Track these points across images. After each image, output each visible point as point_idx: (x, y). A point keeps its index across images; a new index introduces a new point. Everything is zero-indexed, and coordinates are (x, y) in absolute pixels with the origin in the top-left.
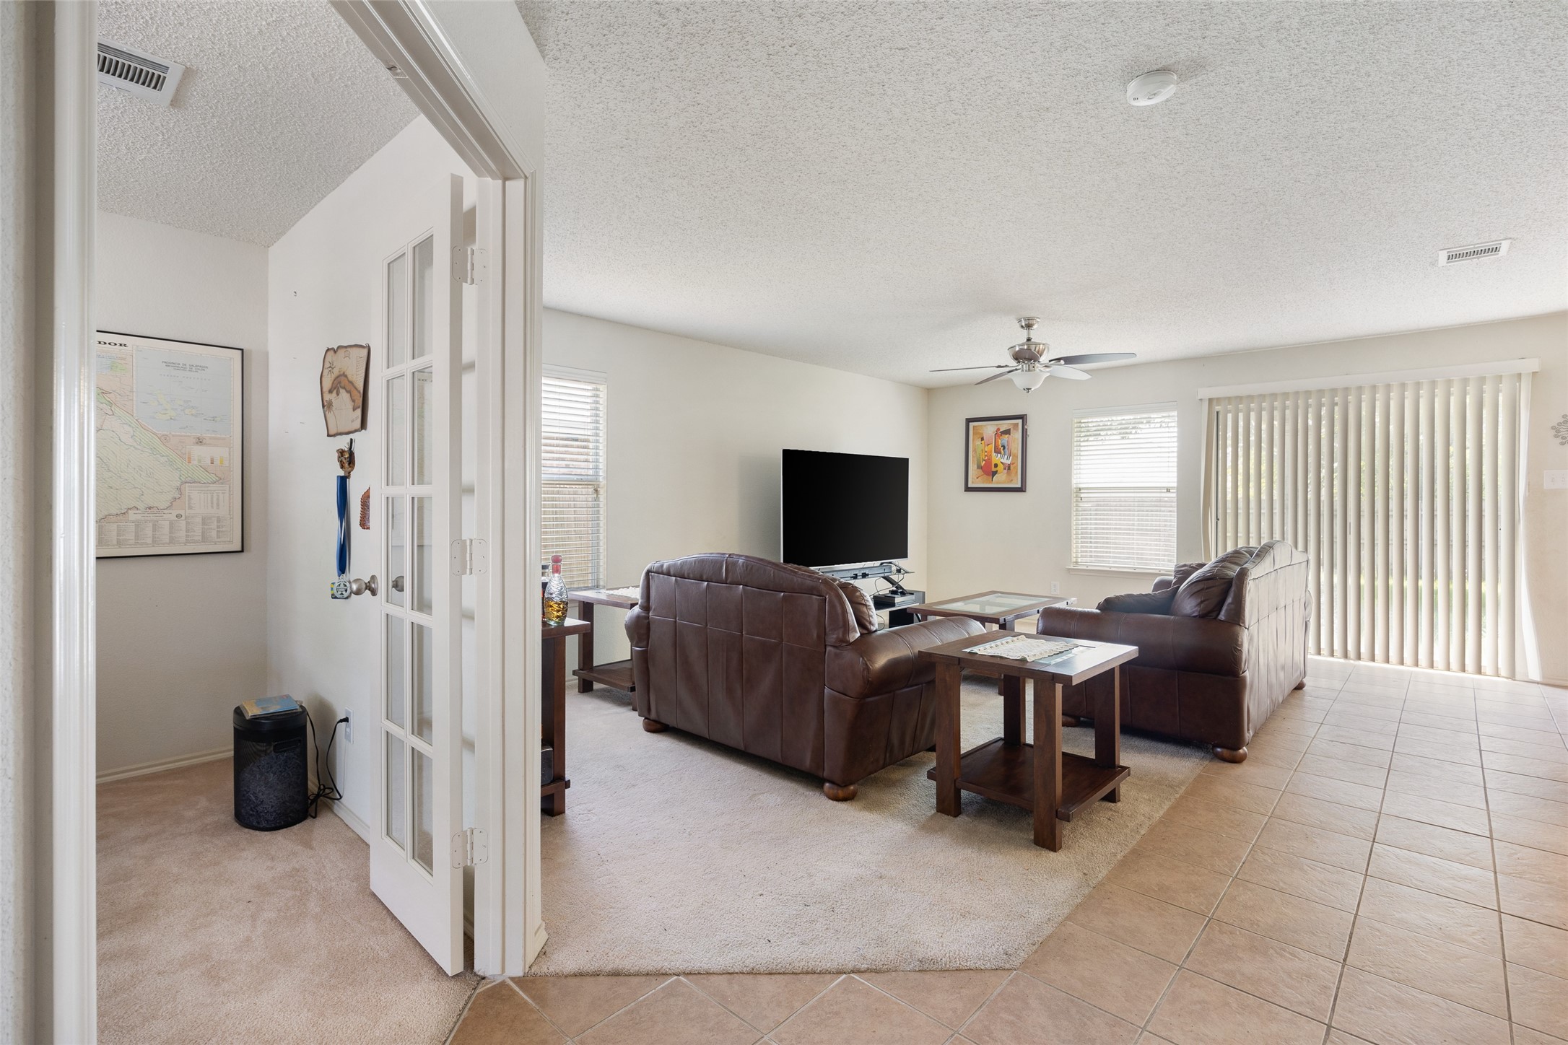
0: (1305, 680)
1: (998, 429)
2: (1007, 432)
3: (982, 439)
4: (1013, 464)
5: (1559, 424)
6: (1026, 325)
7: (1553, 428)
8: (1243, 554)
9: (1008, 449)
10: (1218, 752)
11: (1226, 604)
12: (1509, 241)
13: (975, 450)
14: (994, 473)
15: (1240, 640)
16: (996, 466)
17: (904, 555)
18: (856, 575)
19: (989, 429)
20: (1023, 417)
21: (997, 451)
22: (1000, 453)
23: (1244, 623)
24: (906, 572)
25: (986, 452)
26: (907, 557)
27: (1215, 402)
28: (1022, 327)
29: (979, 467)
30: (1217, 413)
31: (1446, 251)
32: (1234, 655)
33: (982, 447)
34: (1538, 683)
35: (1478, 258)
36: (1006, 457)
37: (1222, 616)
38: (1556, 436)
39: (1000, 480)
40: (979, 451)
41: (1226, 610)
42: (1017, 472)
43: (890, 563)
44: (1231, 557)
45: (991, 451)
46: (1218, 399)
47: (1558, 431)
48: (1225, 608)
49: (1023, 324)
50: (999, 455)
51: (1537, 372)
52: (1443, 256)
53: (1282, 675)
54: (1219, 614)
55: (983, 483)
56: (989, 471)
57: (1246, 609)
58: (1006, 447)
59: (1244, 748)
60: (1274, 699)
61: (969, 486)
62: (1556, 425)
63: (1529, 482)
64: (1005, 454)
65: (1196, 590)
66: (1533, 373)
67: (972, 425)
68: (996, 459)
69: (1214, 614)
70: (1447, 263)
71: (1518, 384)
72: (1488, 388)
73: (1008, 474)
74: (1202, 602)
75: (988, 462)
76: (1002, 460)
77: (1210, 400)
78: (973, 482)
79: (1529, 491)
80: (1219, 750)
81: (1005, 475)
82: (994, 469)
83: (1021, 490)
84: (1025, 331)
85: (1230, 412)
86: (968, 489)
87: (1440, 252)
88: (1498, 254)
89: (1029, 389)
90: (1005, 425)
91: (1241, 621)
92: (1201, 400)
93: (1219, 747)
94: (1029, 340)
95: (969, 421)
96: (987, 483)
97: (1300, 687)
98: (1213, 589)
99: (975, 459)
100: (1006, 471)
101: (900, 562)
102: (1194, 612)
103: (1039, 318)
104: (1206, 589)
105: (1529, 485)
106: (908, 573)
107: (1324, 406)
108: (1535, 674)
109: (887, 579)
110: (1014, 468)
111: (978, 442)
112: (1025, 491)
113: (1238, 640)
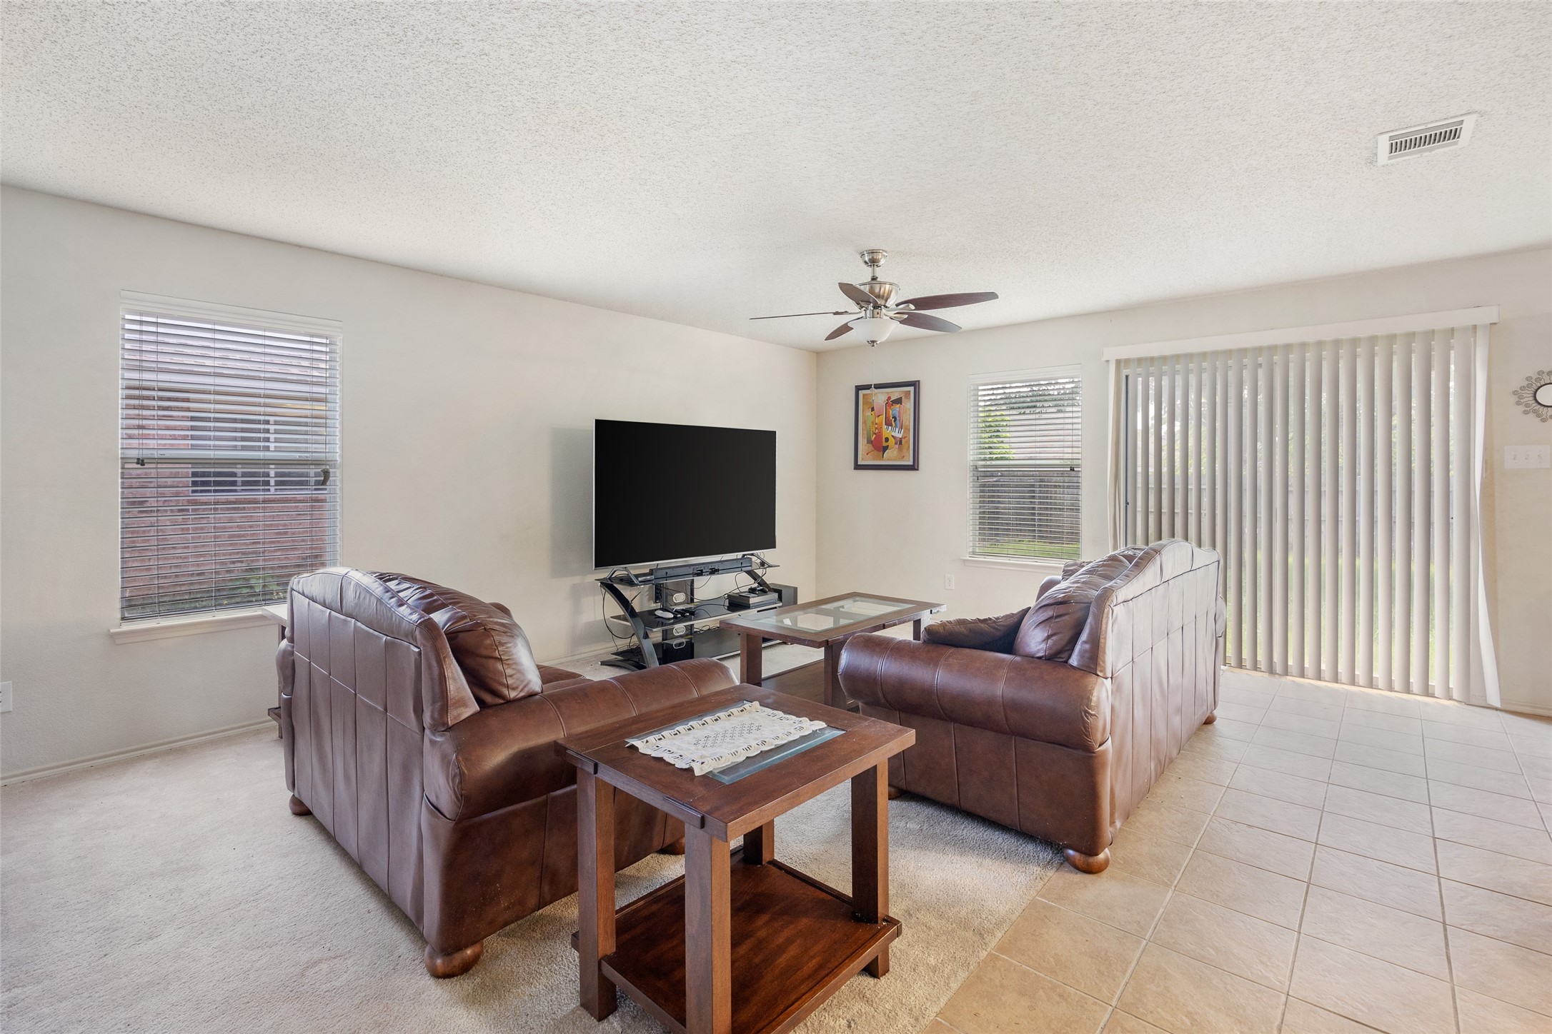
0: (1215, 712)
1: (889, 398)
2: (899, 401)
3: (873, 409)
4: (905, 437)
5: (1522, 388)
6: (870, 260)
7: (1515, 393)
8: (1121, 561)
9: (899, 421)
10: (1069, 854)
11: (1080, 642)
12: (1474, 117)
13: (865, 423)
14: (885, 448)
15: (1094, 699)
16: (887, 440)
17: (771, 544)
18: (702, 571)
19: (880, 398)
20: (915, 384)
21: (888, 424)
22: (892, 426)
23: (1103, 670)
24: (769, 566)
25: (876, 424)
26: (774, 547)
27: (1122, 365)
28: (866, 262)
29: (869, 441)
30: (1127, 377)
31: (1387, 136)
32: (1084, 723)
33: (872, 418)
34: (1497, 709)
35: (1430, 150)
36: (897, 429)
37: (1074, 661)
38: (1518, 403)
39: (890, 457)
40: (869, 424)
41: (1079, 652)
42: (909, 447)
43: (752, 555)
44: (1103, 565)
45: (882, 423)
46: (1127, 361)
47: (1521, 397)
48: (1078, 648)
49: (867, 259)
50: (890, 427)
51: (1495, 324)
52: (1384, 143)
53: (1176, 720)
54: (1070, 656)
55: (874, 459)
56: (879, 446)
57: (1107, 652)
58: (898, 418)
59: (1106, 850)
60: (1162, 758)
61: (859, 463)
62: (1519, 390)
63: (1486, 460)
64: (896, 427)
65: (1043, 618)
66: (1491, 324)
67: (861, 393)
68: (888, 432)
69: (1065, 655)
70: (1390, 158)
71: (1472, 339)
72: (1437, 345)
73: (900, 449)
74: (1049, 637)
75: (879, 436)
76: (893, 434)
77: (1118, 362)
78: (862, 459)
79: (1486, 471)
80: (1071, 852)
81: (897, 450)
82: (885, 444)
83: (914, 467)
84: (870, 269)
85: (1139, 375)
86: (858, 467)
87: (1380, 138)
88: (1456, 144)
89: (873, 342)
90: (896, 393)
91: (1099, 669)
92: (1108, 361)
93: (1071, 848)
94: (874, 279)
95: (858, 388)
96: (877, 460)
97: (1209, 721)
98: (1064, 618)
99: (865, 433)
100: (897, 446)
101: (766, 554)
102: (1039, 651)
103: (886, 252)
104: (1057, 617)
105: (1486, 463)
106: (771, 567)
107: (1246, 368)
108: (1494, 698)
109: (751, 573)
110: (906, 442)
111: (869, 413)
112: (917, 470)
113: (1089, 700)
